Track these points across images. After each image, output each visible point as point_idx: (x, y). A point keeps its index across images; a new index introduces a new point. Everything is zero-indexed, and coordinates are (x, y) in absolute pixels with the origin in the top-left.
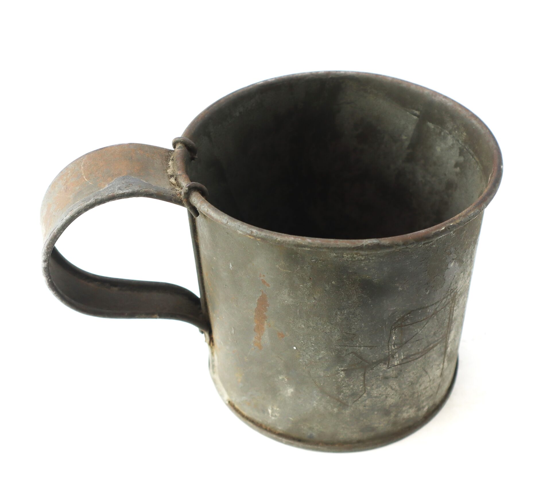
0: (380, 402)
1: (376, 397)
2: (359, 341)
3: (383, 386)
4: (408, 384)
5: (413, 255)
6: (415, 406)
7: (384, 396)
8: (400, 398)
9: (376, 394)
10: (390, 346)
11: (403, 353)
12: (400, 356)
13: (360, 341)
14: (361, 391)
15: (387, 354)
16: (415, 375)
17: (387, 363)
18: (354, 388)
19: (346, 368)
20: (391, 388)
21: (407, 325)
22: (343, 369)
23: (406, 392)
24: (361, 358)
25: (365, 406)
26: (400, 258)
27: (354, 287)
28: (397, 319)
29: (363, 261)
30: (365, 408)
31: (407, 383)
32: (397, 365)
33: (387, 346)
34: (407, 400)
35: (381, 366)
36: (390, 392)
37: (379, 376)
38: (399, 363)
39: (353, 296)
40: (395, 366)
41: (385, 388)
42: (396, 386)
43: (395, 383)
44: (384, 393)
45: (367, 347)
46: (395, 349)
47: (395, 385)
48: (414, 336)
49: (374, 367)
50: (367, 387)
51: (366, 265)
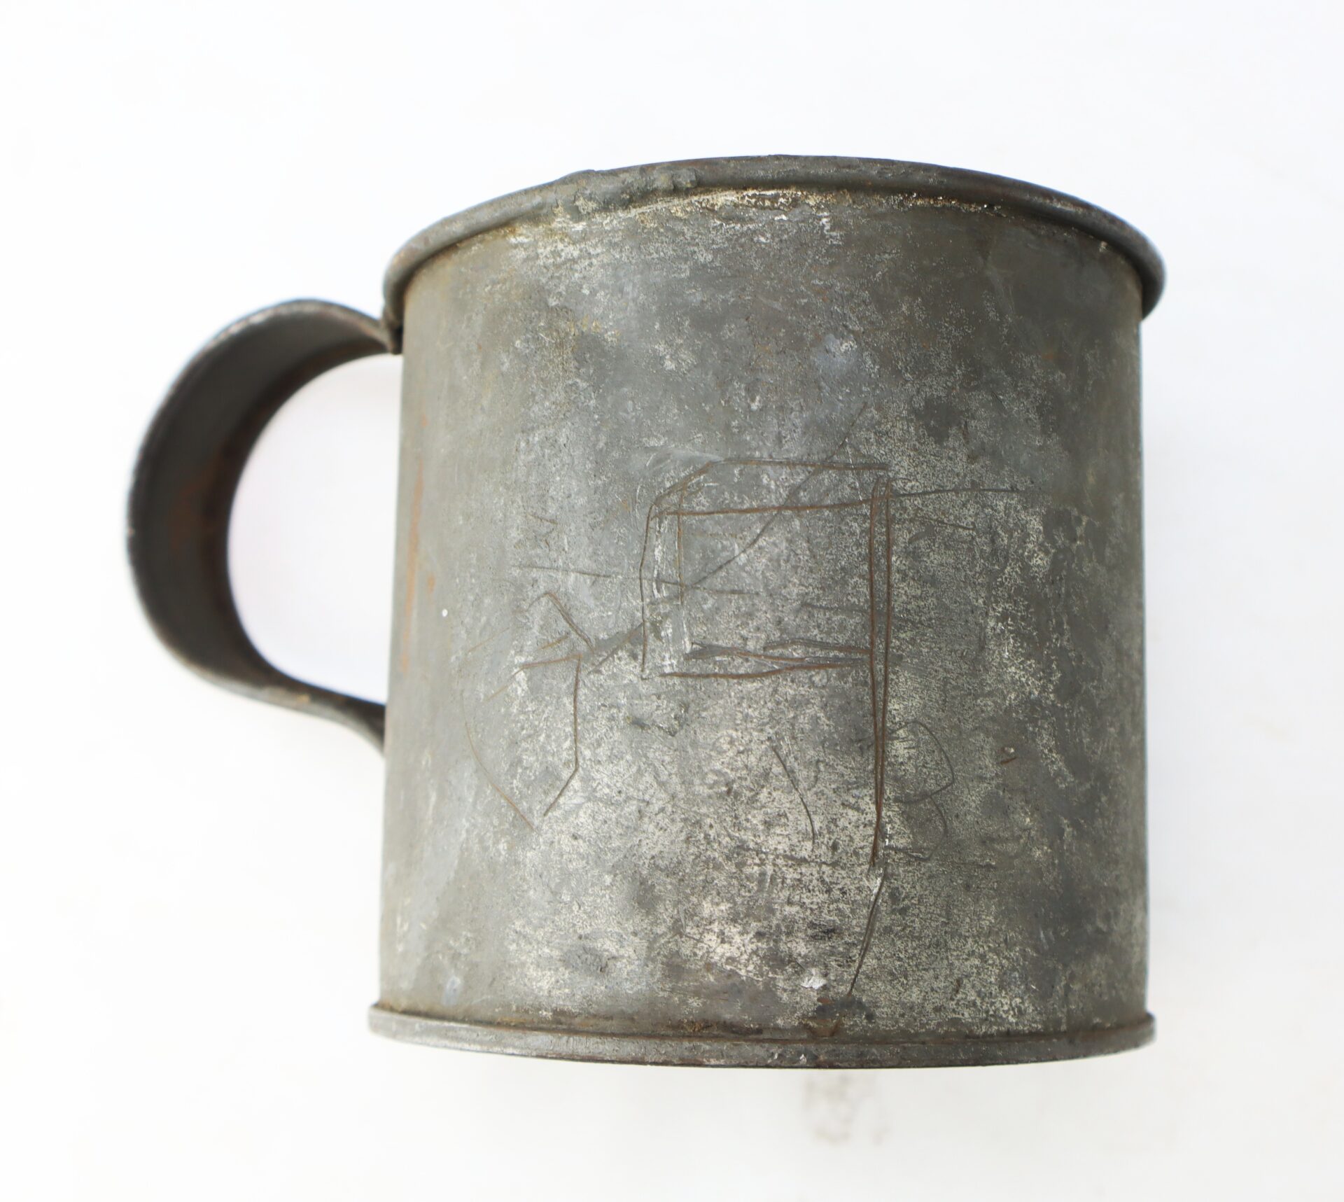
0: (619, 831)
1: (609, 802)
2: (564, 550)
3: (629, 757)
4: (716, 783)
5: (696, 249)
6: (754, 926)
7: (632, 807)
8: (687, 840)
9: (609, 787)
10: (645, 583)
11: (689, 628)
12: (677, 638)
13: (566, 549)
14: (566, 764)
15: (639, 614)
16: (740, 752)
17: (640, 657)
18: (549, 748)
19: (530, 659)
20: (656, 776)
21: (698, 514)
22: (523, 660)
23: (708, 821)
24: (568, 618)
25: (575, 837)
26: (663, 251)
27: (560, 355)
28: (668, 485)
29: (577, 263)
30: (575, 843)
31: (711, 778)
32: (672, 675)
33: (638, 581)
34: (718, 867)
35: (623, 662)
36: (651, 791)
37: (618, 707)
38: (676, 670)
39: (555, 384)
40: (664, 675)
41: (634, 769)
42: (670, 774)
43: (667, 759)
44: (632, 792)
45: (584, 573)
46: (663, 601)
47: (669, 767)
48: (721, 567)
49: (601, 663)
50: (583, 748)
51: (584, 277)
